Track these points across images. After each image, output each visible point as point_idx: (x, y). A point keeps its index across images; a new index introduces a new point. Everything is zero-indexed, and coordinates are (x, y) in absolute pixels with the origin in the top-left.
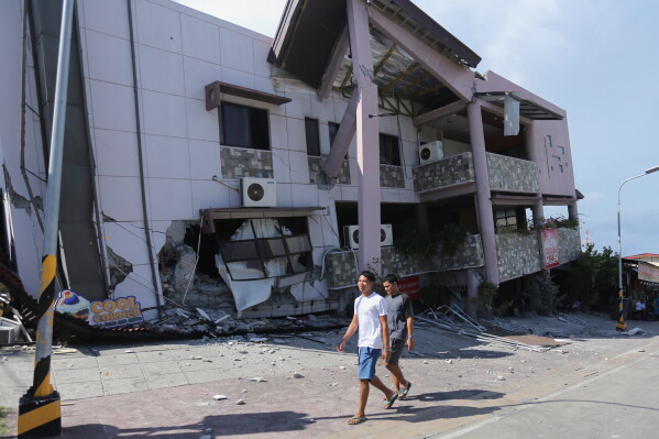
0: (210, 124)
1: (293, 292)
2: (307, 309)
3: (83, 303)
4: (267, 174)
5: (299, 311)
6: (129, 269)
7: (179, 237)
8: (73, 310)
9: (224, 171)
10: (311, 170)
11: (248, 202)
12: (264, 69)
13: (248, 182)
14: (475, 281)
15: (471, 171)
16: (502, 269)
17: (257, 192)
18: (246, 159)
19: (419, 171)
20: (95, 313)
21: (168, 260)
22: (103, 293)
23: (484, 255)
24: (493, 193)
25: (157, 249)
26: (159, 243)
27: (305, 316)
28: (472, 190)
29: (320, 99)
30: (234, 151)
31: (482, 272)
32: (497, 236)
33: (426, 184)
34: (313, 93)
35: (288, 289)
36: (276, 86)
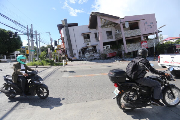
0: (82, 38)
1: (94, 55)
2: (97, 58)
3: (72, 58)
4: (90, 42)
5: (95, 58)
6: (76, 54)
7: (81, 50)
8: (71, 58)
9: (85, 42)
10: (96, 39)
11: (87, 46)
12: (88, 29)
13: (87, 43)
14: (123, 53)
15: (121, 35)
16: (128, 50)
17: (88, 44)
18: (87, 40)
19: (115, 35)
20: (73, 58)
21: (80, 53)
22: (73, 57)
23: (124, 48)
24: (125, 38)
25: (78, 52)
26: (79, 51)
27: (96, 58)
28: (122, 38)
29: (97, 30)
30: (86, 40)
31: (124, 51)
32: (127, 45)
33: (116, 37)
34: (95, 29)
35: (93, 55)
36: (90, 30)
